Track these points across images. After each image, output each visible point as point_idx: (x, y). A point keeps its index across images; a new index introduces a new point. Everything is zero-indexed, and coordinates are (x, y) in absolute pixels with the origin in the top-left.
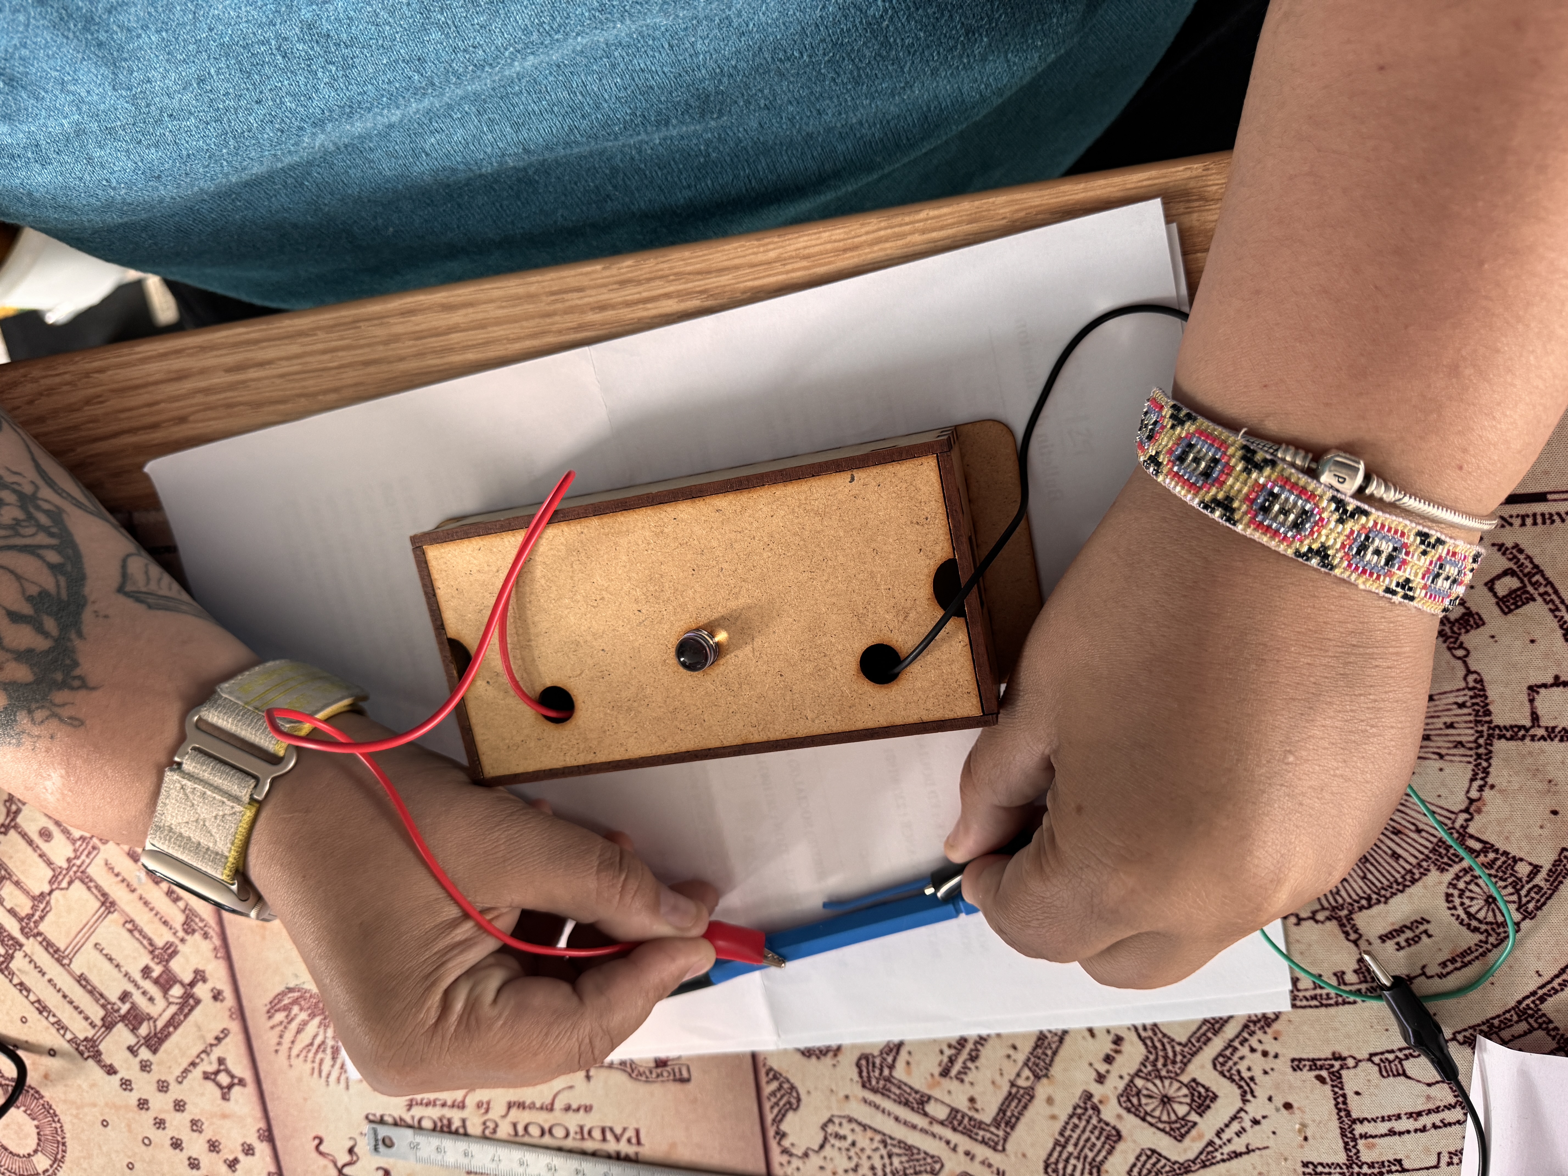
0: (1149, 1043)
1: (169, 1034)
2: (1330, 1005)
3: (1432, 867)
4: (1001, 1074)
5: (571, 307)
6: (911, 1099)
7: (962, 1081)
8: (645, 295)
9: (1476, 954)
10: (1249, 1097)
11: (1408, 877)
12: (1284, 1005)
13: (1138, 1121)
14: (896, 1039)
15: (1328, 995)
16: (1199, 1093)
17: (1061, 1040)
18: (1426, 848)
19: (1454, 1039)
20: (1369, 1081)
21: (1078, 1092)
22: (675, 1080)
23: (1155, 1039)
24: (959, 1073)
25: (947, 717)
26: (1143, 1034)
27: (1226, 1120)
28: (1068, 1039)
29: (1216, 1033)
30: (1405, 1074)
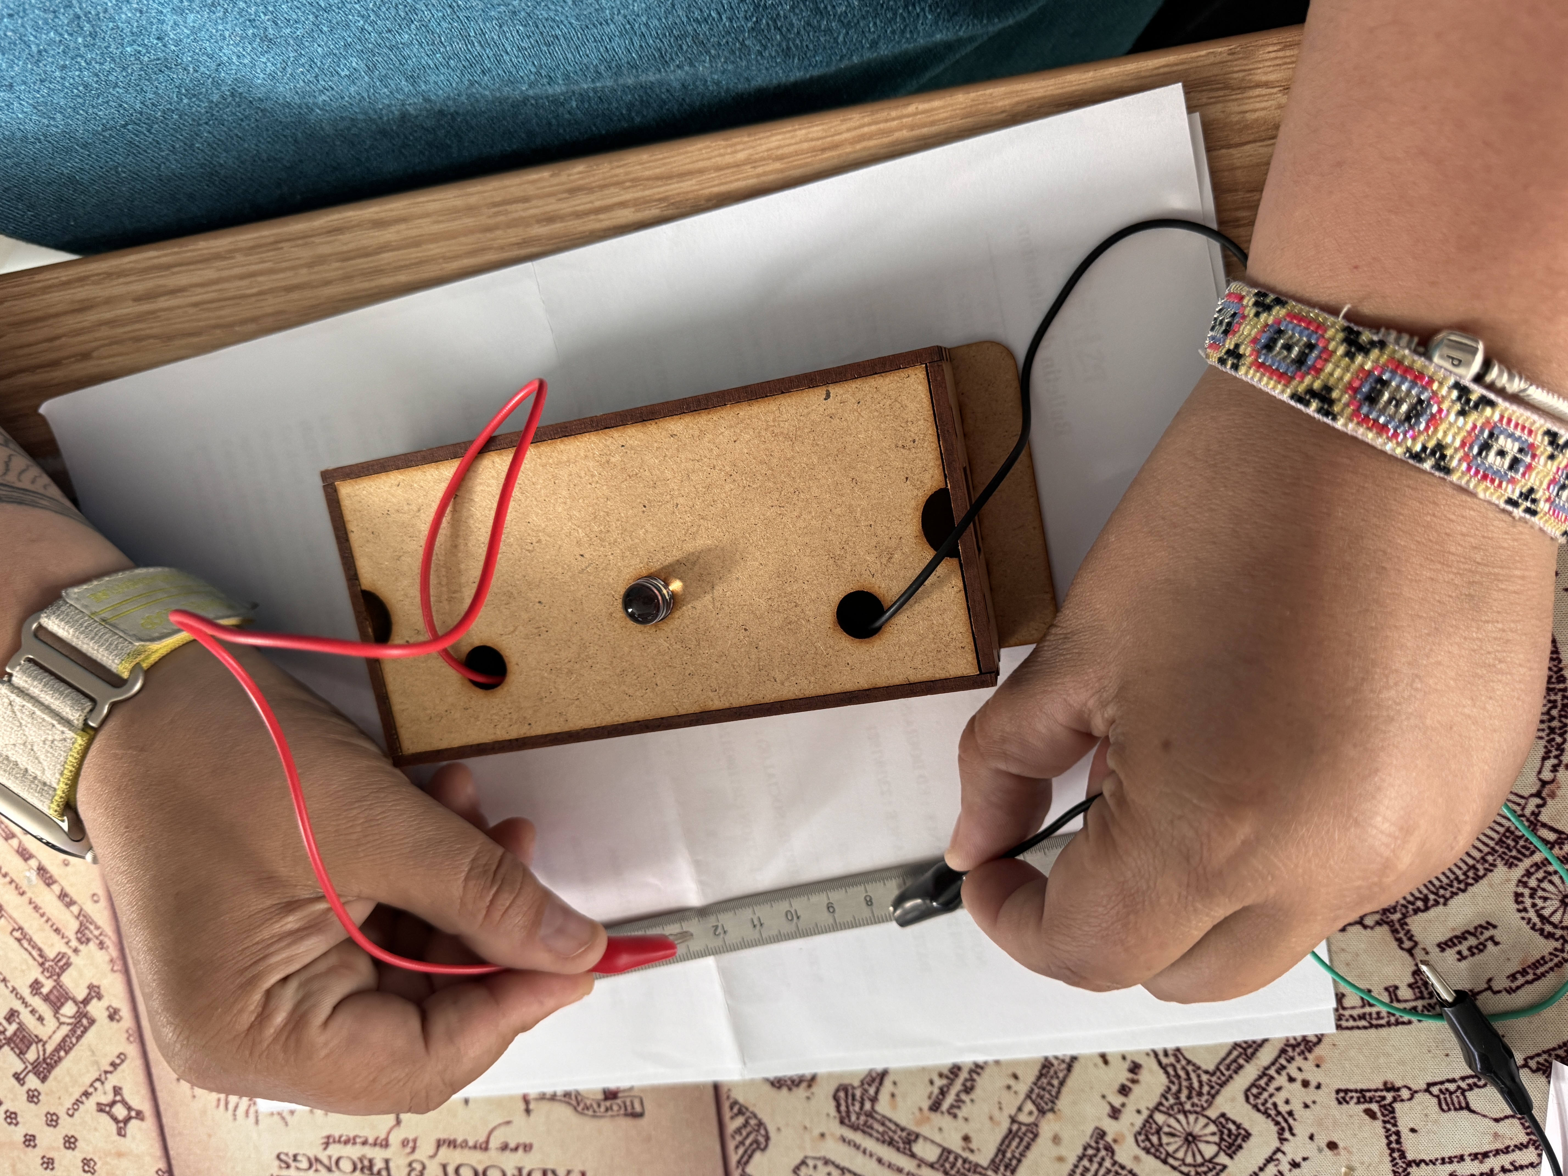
0: (1170, 1070)
1: (60, 1059)
2: (1381, 1026)
3: (1499, 862)
4: (1000, 1108)
5: (515, 220)
6: (896, 1138)
7: (955, 1116)
8: (598, 204)
9: (1551, 964)
10: (1287, 1135)
11: (1471, 874)
12: (1328, 1027)
13: (1158, 1163)
14: (879, 1067)
15: (1378, 1013)
16: (1230, 1130)
17: (1069, 1068)
18: (1492, 839)
19: (1526, 1065)
20: (1426, 1115)
21: (1089, 1131)
22: (626, 1115)
23: (1178, 1066)
24: (952, 1106)
25: (938, 676)
26: (1164, 1061)
27: (1261, 1162)
28: (1077, 1066)
29: (1248, 1059)
30: (1468, 1108)
